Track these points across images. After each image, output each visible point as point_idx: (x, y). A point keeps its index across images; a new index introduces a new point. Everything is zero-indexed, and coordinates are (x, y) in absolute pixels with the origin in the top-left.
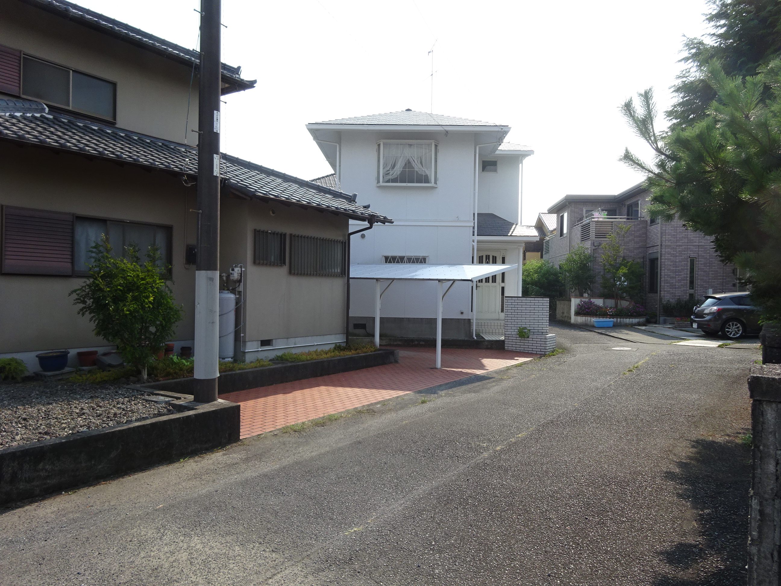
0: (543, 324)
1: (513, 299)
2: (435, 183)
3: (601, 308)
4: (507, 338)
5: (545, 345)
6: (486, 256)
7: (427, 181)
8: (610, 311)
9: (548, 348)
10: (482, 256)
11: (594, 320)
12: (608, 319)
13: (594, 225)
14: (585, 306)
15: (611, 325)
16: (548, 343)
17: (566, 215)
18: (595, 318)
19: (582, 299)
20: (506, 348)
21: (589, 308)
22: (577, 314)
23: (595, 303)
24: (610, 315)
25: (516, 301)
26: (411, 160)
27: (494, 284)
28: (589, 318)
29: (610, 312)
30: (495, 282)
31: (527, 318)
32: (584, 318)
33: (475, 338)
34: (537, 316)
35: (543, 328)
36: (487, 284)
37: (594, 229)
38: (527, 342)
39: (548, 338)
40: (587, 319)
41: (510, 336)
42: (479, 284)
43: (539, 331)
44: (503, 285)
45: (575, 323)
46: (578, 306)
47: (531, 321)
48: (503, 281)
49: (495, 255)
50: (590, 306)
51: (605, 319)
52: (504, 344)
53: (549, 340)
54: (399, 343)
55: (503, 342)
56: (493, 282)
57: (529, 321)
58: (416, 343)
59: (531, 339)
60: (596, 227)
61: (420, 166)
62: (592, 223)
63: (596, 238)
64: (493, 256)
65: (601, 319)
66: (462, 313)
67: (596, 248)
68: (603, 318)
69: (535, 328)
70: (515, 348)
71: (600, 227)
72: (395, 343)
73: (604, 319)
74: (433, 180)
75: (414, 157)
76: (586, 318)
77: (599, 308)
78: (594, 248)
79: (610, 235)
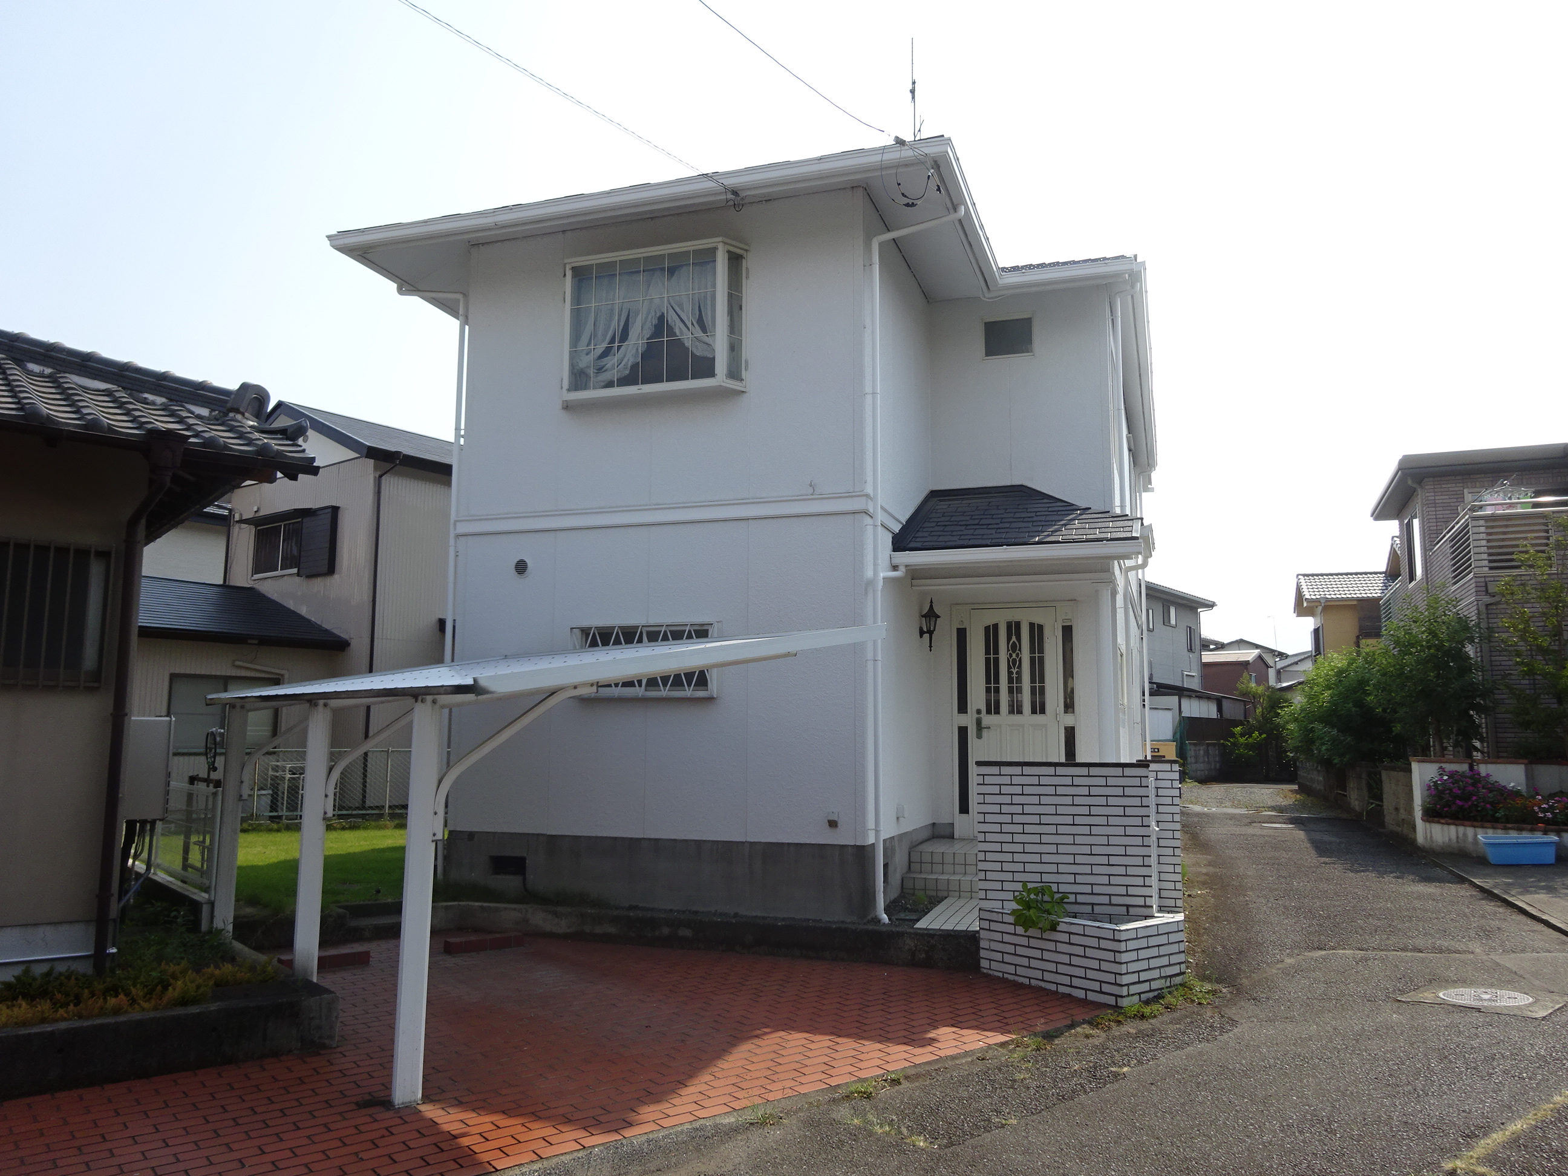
0: (1131, 871)
1: (1005, 770)
2: (734, 373)
3: (1515, 794)
4: (986, 925)
5: (1114, 968)
6: (1009, 625)
7: (705, 368)
8: (1542, 808)
9: (1126, 980)
10: (996, 626)
11: (1483, 837)
12: (1539, 837)
13: (1483, 529)
14: (1451, 790)
15: (1550, 856)
16: (1125, 957)
17: (1416, 523)
18: (1490, 833)
19: (1444, 765)
20: (984, 964)
21: (1466, 797)
22: (1432, 814)
23: (1492, 779)
24: (1547, 821)
25: (1015, 780)
26: (672, 317)
27: (1039, 718)
28: (1470, 831)
29: (1544, 811)
30: (1043, 711)
31: (1061, 849)
32: (1453, 828)
33: (885, 918)
34: (1104, 840)
35: (1131, 891)
36: (1016, 718)
37: (1484, 543)
38: (1051, 946)
39: (1123, 937)
40: (1465, 834)
41: (994, 917)
42: (987, 720)
43: (1115, 900)
44: (1069, 720)
45: (1427, 845)
46: (1429, 787)
47: (1079, 859)
48: (1069, 706)
49: (1037, 620)
50: (1470, 788)
51: (1526, 837)
52: (978, 948)
53: (1132, 945)
54: (612, 930)
55: (971, 940)
56: (1034, 712)
57: (1070, 859)
58: (666, 931)
59: (1065, 937)
60: (1489, 534)
61: (699, 333)
62: (1476, 523)
63: (1491, 568)
64: (1032, 625)
65: (1514, 836)
66: (833, 824)
67: (1492, 600)
68: (1520, 830)
69: (1096, 889)
70: (1011, 969)
71: (1505, 533)
72: (598, 930)
73: (1525, 834)
74: (721, 366)
75: (681, 306)
76: (1461, 829)
77: (1504, 794)
78: (1487, 599)
79: (1527, 552)
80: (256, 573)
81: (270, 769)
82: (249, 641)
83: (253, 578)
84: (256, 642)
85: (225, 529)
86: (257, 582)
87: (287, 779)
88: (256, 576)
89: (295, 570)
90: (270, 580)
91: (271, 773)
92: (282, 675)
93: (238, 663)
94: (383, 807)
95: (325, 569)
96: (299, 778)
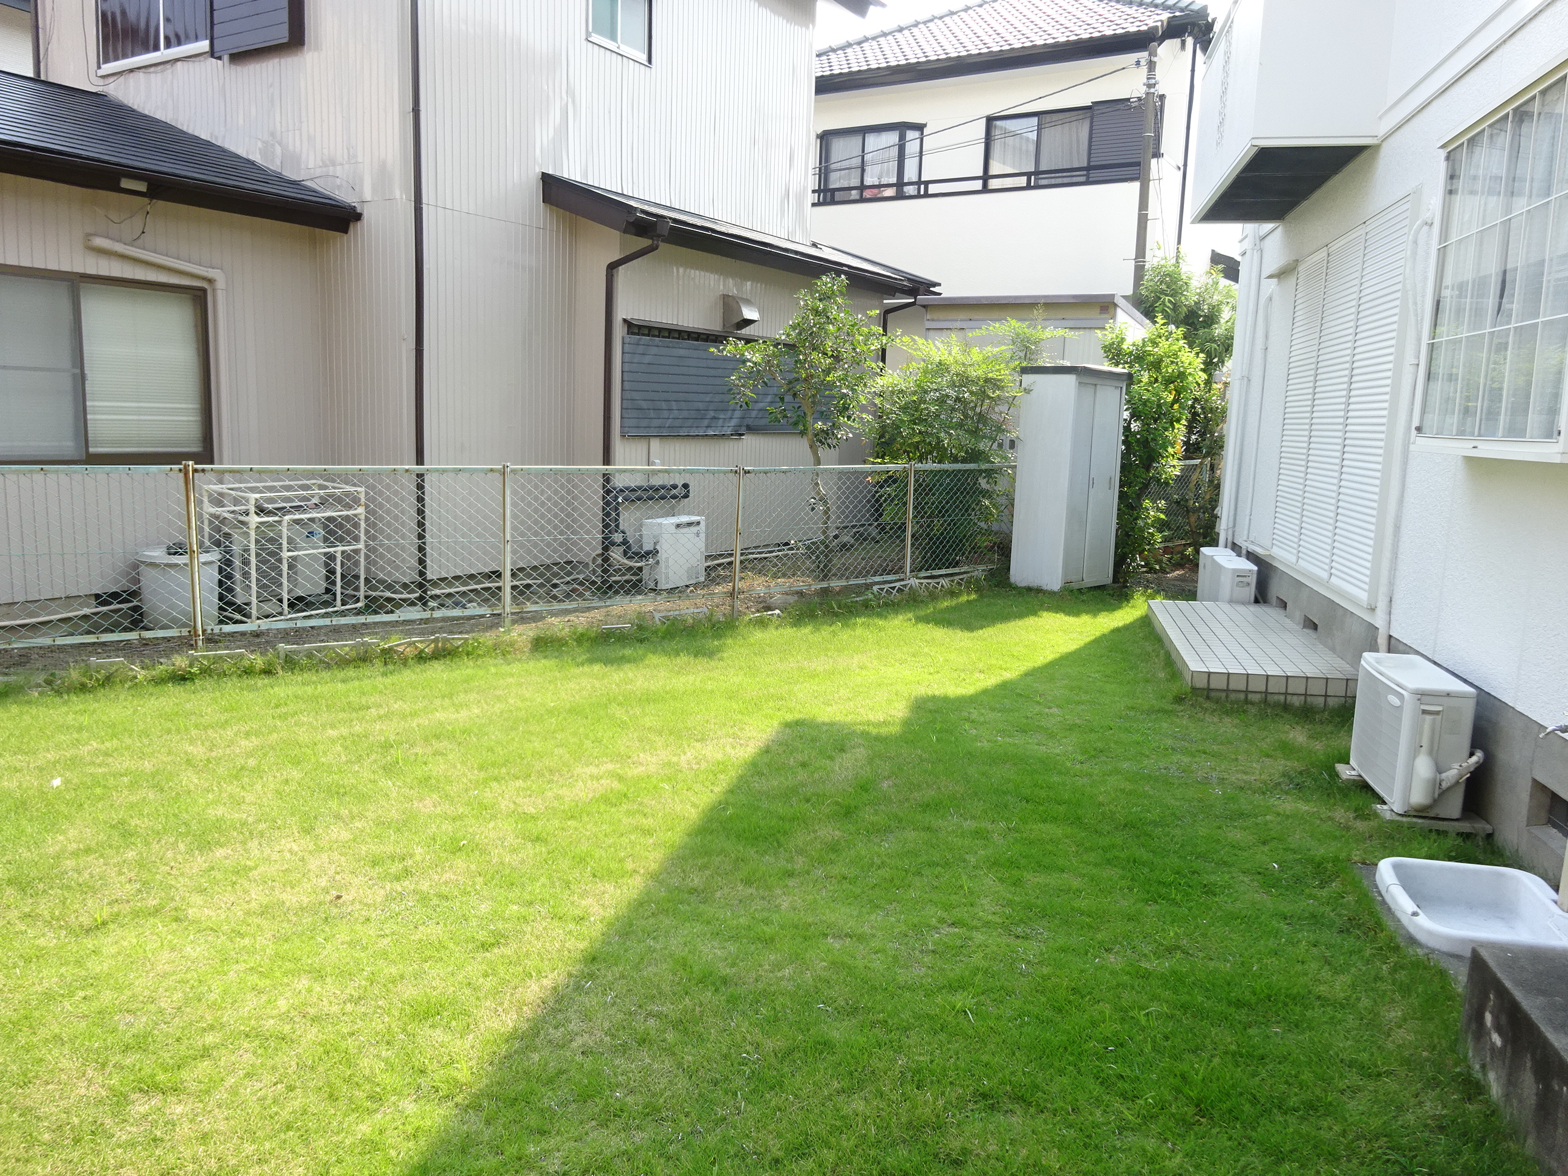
80: (107, 60)
81: (206, 500)
82: (125, 184)
83: (101, 72)
84: (142, 187)
85: (27, 16)
86: (111, 79)
87: (253, 526)
88: (109, 68)
89: (204, 45)
90: (141, 75)
91: (209, 509)
92: (210, 281)
93: (100, 242)
94: (499, 575)
95: (282, 34)
96: (280, 522)
